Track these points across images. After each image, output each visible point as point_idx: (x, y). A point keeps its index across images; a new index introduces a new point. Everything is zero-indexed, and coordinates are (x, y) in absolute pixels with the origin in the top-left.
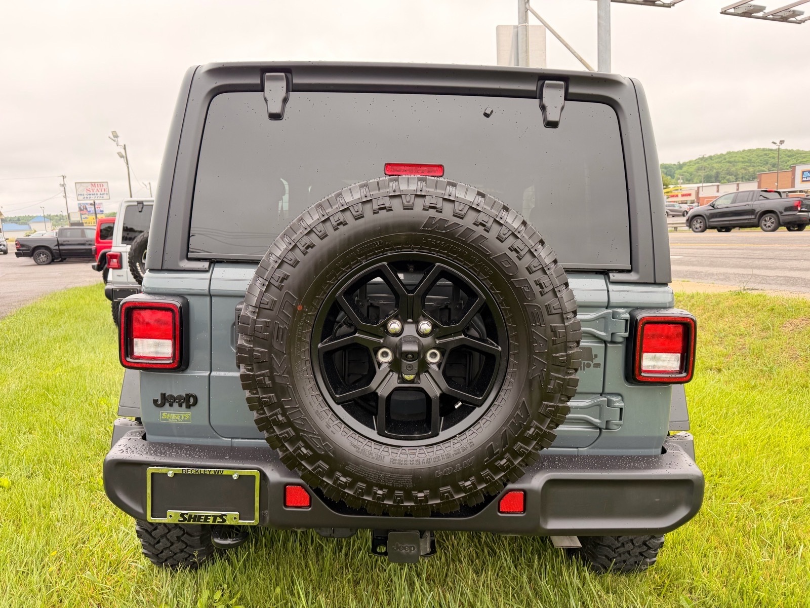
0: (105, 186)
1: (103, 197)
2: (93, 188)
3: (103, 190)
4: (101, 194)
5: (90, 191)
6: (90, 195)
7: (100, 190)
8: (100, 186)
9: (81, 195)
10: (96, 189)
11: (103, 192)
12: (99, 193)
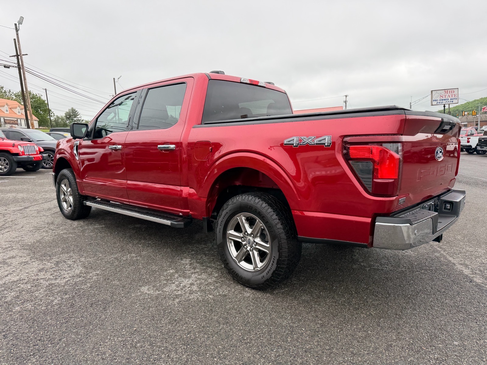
0: (456, 92)
1: (453, 102)
2: (446, 94)
3: (453, 96)
4: (451, 99)
5: (443, 97)
6: (442, 100)
7: (451, 96)
8: (452, 93)
9: (435, 100)
10: (448, 95)
11: (453, 97)
12: (450, 99)
